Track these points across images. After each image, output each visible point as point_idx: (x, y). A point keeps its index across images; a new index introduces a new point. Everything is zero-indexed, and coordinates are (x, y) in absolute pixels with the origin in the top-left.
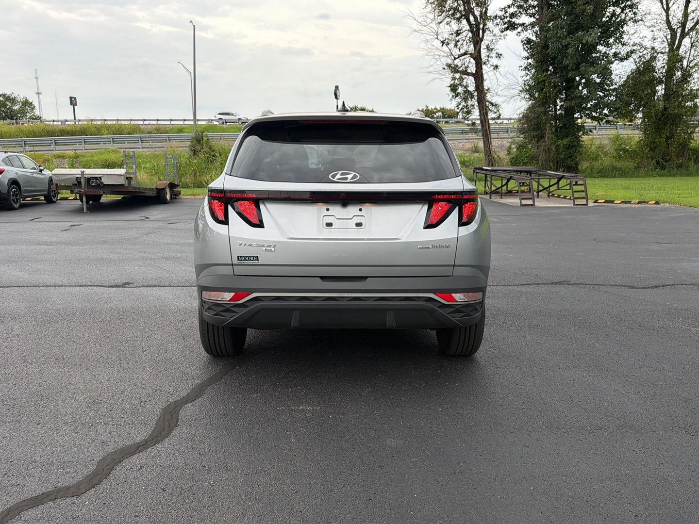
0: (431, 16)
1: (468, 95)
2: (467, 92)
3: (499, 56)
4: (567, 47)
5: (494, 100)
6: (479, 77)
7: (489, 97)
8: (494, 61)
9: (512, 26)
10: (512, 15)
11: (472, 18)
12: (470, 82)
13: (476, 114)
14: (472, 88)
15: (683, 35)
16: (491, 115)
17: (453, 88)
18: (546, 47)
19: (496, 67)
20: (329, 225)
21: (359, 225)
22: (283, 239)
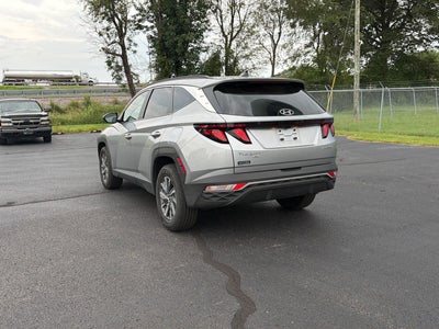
0: (90, 16)
1: (118, 68)
2: (117, 66)
3: (135, 45)
4: (176, 42)
5: (136, 72)
6: (124, 57)
7: (132, 70)
8: (133, 48)
9: (140, 27)
10: (140, 21)
11: (116, 20)
12: (119, 60)
13: (125, 80)
14: (120, 64)
15: (232, 40)
16: (134, 81)
17: (109, 63)
18: (162, 41)
19: (135, 52)
20: (282, 139)
21: (295, 138)
22: (262, 149)
